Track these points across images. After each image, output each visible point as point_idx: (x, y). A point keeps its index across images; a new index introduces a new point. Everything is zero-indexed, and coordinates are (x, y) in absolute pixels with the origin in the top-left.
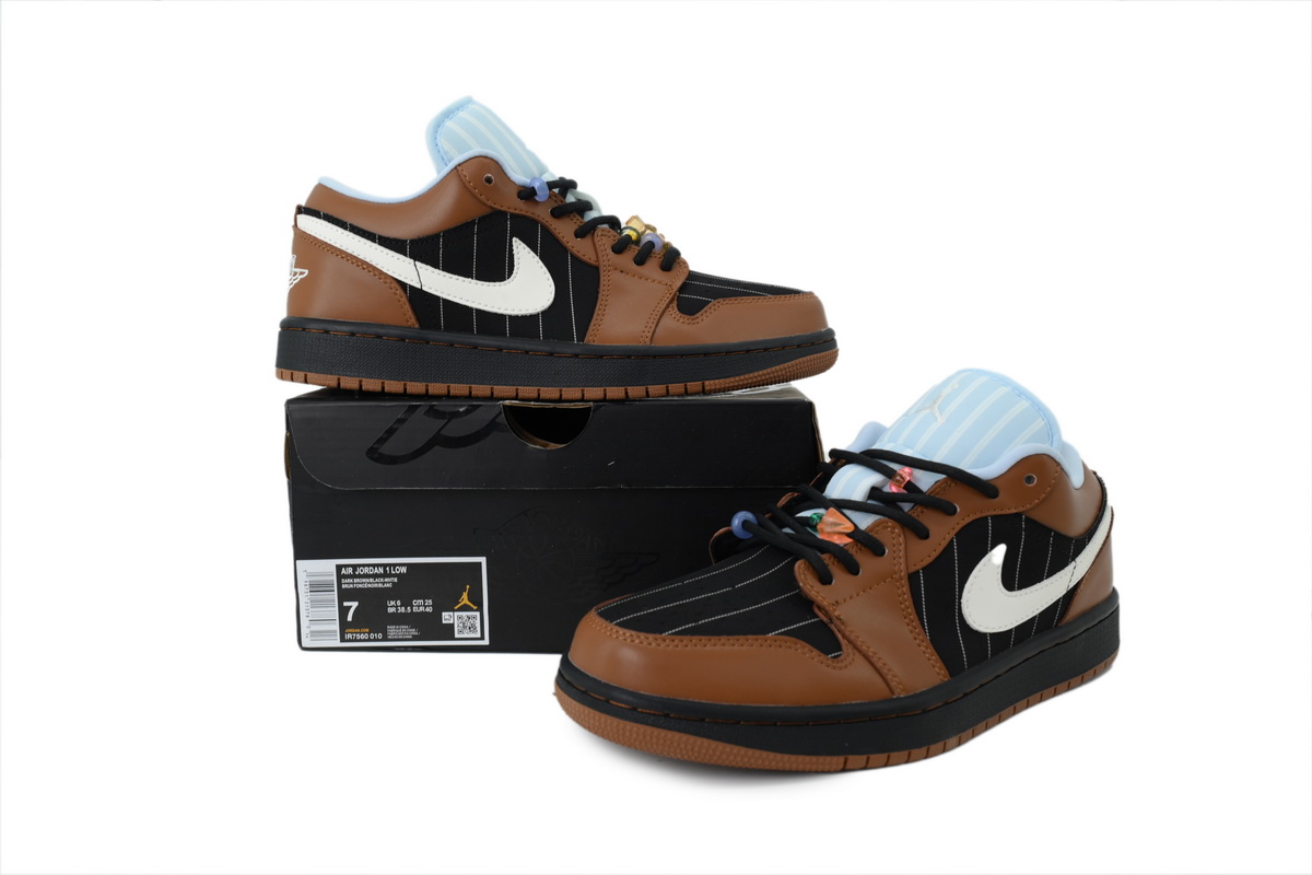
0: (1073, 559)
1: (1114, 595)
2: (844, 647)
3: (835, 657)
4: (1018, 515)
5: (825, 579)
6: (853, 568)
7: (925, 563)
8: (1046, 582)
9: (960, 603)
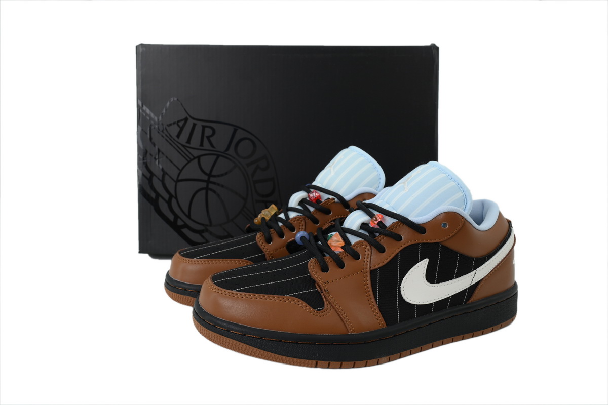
0: (475, 268)
1: (515, 286)
2: (326, 306)
3: (319, 310)
4: (438, 243)
5: (325, 269)
6: (341, 265)
7: (381, 265)
8: (455, 280)
9: (400, 288)
